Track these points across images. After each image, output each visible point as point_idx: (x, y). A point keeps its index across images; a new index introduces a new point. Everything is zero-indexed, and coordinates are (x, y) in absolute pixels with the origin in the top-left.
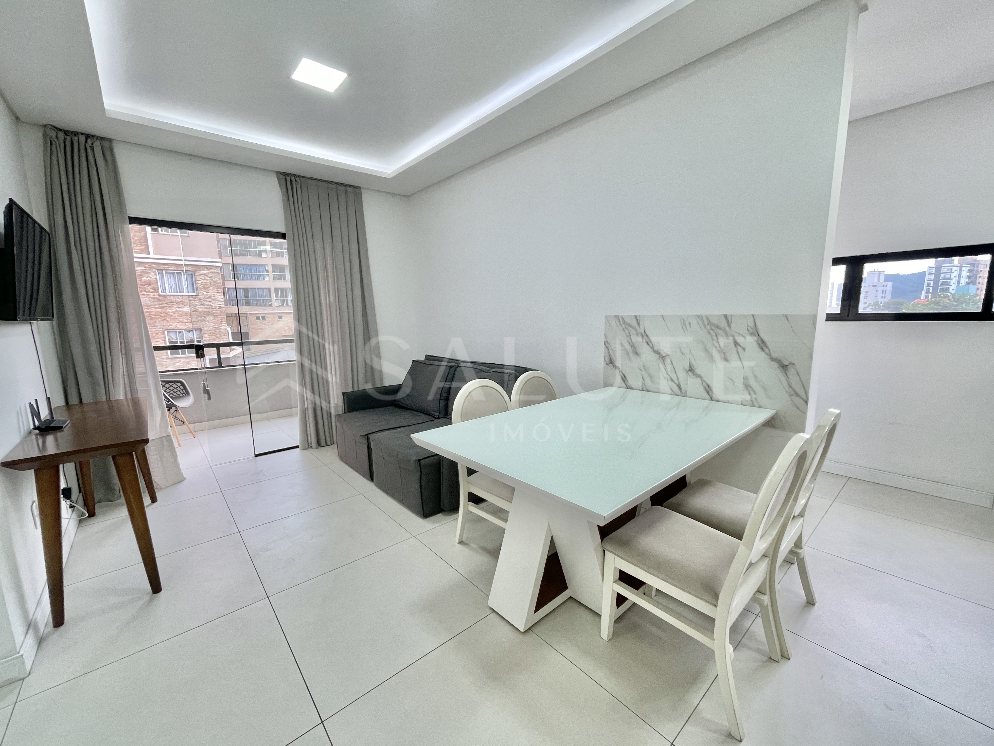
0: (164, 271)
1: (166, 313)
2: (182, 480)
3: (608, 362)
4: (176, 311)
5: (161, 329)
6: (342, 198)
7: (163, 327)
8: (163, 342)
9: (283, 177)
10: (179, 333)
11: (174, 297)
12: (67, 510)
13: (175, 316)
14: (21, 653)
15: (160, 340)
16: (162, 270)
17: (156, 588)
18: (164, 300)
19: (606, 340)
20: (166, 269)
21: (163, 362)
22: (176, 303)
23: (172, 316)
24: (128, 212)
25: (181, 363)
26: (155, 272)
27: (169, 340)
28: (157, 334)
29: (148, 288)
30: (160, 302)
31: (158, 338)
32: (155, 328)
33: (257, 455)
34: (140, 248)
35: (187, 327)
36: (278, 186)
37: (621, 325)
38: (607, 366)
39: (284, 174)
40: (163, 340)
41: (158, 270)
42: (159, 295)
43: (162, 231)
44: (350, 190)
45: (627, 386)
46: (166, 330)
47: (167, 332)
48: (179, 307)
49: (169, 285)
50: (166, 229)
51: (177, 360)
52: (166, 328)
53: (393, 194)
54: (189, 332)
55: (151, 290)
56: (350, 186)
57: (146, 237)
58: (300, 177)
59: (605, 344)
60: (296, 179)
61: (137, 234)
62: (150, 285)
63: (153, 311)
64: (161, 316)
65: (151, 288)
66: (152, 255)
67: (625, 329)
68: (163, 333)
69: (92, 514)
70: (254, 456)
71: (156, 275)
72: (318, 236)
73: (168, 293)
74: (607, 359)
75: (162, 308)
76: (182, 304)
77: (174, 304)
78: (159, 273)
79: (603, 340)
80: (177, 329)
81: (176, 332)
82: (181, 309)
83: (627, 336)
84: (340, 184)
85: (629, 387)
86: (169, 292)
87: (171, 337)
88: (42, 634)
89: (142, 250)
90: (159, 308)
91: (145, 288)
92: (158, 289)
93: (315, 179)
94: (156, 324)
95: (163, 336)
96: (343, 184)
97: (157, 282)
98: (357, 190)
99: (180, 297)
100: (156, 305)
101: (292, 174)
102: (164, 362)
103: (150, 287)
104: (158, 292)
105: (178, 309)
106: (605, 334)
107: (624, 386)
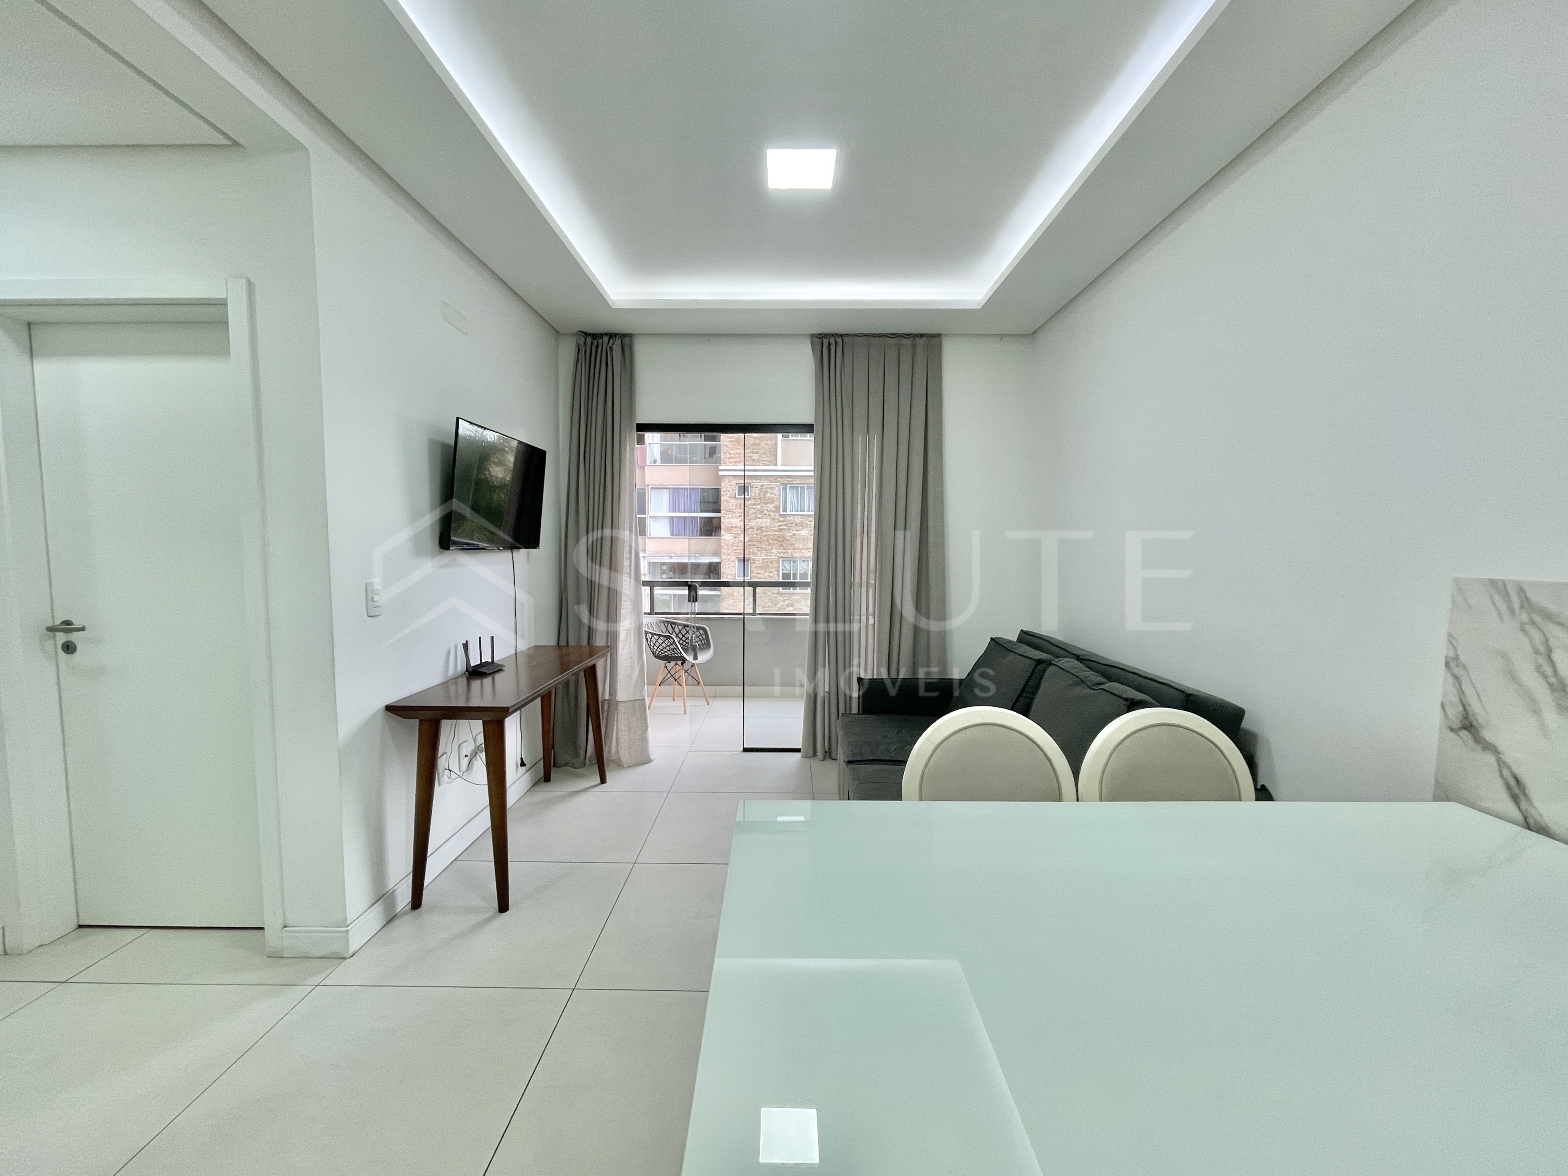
0: (788, 486)
1: (784, 538)
2: (648, 761)
3: (1457, 724)
4: (794, 534)
5: (776, 557)
6: (906, 357)
7: (778, 555)
8: (776, 572)
9: (818, 341)
10: (794, 562)
11: (794, 517)
12: (516, 770)
13: (792, 541)
14: (349, 928)
15: (773, 570)
16: (786, 485)
17: (503, 906)
18: (783, 521)
19: (1452, 654)
20: (790, 482)
21: (773, 597)
22: (795, 525)
23: (789, 540)
24: (637, 418)
25: (791, 601)
26: (779, 487)
27: (783, 570)
28: (772, 562)
29: (771, 506)
30: (780, 524)
31: (772, 568)
32: (771, 556)
33: (746, 750)
34: (769, 459)
35: (802, 556)
36: (812, 356)
37: (1512, 612)
38: (1452, 735)
39: (820, 336)
40: (776, 571)
41: (782, 484)
42: (780, 515)
43: (792, 436)
44: (921, 342)
45: (1525, 818)
46: (781, 558)
47: (782, 560)
48: (797, 531)
49: (792, 502)
50: (797, 434)
51: (787, 597)
52: (782, 555)
53: (1001, 336)
54: (804, 561)
55: (773, 509)
56: (922, 336)
57: (776, 445)
58: (841, 336)
59: (1447, 665)
60: (837, 340)
61: (769, 442)
62: (773, 502)
63: (771, 535)
64: (778, 541)
65: (773, 507)
66: (779, 467)
67: (1528, 628)
68: (778, 562)
69: (547, 778)
70: (742, 749)
71: (779, 490)
72: (860, 423)
73: (788, 513)
74: (1454, 713)
75: (781, 530)
76: (801, 526)
77: (792, 526)
78: (783, 488)
79: (1441, 650)
80: (791, 557)
81: (790, 561)
82: (799, 532)
83: (1537, 652)
84: (906, 336)
85: (1536, 822)
86: (790, 511)
87: (785, 567)
88: (398, 911)
89: (770, 462)
90: (777, 531)
91: (768, 507)
92: (779, 508)
93: (865, 335)
94: (772, 551)
95: (776, 565)
96: (911, 334)
97: (780, 499)
98: (933, 341)
99: (799, 517)
100: (775, 527)
101: (831, 334)
102: (775, 597)
103: (773, 505)
104: (779, 511)
105: (795, 532)
106: (1450, 635)
107: (1518, 816)
